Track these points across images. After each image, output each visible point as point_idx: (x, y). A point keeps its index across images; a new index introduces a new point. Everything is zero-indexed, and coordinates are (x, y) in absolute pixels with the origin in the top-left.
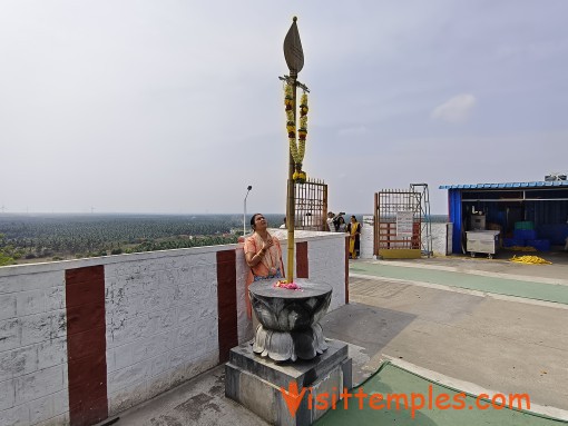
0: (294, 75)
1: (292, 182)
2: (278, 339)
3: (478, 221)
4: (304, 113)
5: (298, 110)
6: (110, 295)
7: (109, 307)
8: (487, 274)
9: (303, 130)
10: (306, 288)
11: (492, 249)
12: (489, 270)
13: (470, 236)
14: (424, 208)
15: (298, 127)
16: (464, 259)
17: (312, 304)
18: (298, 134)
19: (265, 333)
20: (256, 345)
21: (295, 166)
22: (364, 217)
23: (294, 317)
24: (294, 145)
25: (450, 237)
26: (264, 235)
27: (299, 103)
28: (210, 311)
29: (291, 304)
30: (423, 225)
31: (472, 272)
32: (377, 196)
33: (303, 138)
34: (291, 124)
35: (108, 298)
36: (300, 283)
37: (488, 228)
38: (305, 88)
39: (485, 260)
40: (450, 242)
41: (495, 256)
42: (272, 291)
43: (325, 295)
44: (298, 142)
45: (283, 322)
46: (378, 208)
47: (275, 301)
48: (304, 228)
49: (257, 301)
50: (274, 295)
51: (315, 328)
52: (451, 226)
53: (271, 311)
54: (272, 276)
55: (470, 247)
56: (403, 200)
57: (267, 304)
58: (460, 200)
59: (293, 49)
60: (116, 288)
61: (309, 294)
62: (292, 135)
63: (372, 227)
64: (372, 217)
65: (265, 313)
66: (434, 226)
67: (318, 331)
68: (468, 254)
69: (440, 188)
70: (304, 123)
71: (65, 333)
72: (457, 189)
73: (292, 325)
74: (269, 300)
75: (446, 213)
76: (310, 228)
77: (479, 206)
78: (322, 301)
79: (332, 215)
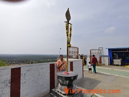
0: (68, 21)
1: (68, 47)
2: (64, 87)
3: (116, 57)
4: (71, 30)
5: (69, 29)
6: (22, 75)
7: (22, 78)
8: (119, 70)
9: (71, 34)
10: (71, 74)
11: (120, 64)
12: (120, 69)
13: (114, 60)
14: (102, 53)
15: (69, 33)
16: (113, 66)
17: (72, 78)
18: (69, 35)
19: (60, 86)
20: (58, 89)
21: (68, 43)
22: (88, 56)
23: (68, 82)
24: (68, 38)
25: (109, 61)
26: (62, 60)
27: (69, 28)
28: (48, 79)
29: (67, 78)
30: (102, 57)
31: (115, 70)
32: (91, 50)
33: (70, 36)
34: (67, 33)
35: (21, 76)
36: (70, 72)
37: (119, 58)
38: (71, 24)
39: (119, 66)
40: (109, 62)
41: (121, 65)
42: (62, 75)
43: (76, 76)
44: (69, 37)
45: (65, 83)
46: (91, 53)
47: (63, 78)
48: (73, 58)
49: (59, 77)
50: (63, 76)
51: (73, 85)
52: (109, 58)
53: (62, 80)
54: (63, 70)
55: (114, 63)
56: (97, 51)
57: (61, 78)
58: (111, 52)
59: (68, 15)
60: (24, 73)
61: (72, 76)
62: (68, 35)
63: (89, 58)
64: (89, 56)
65: (60, 80)
66: (105, 58)
67: (74, 85)
68: (114, 65)
69: (106, 48)
70: (71, 32)
71: (10, 84)
72: (110, 49)
73: (67, 84)
74: (61, 77)
75: (108, 55)
76: (74, 58)
77: (116, 53)
78: (75, 77)
79: (80, 55)
